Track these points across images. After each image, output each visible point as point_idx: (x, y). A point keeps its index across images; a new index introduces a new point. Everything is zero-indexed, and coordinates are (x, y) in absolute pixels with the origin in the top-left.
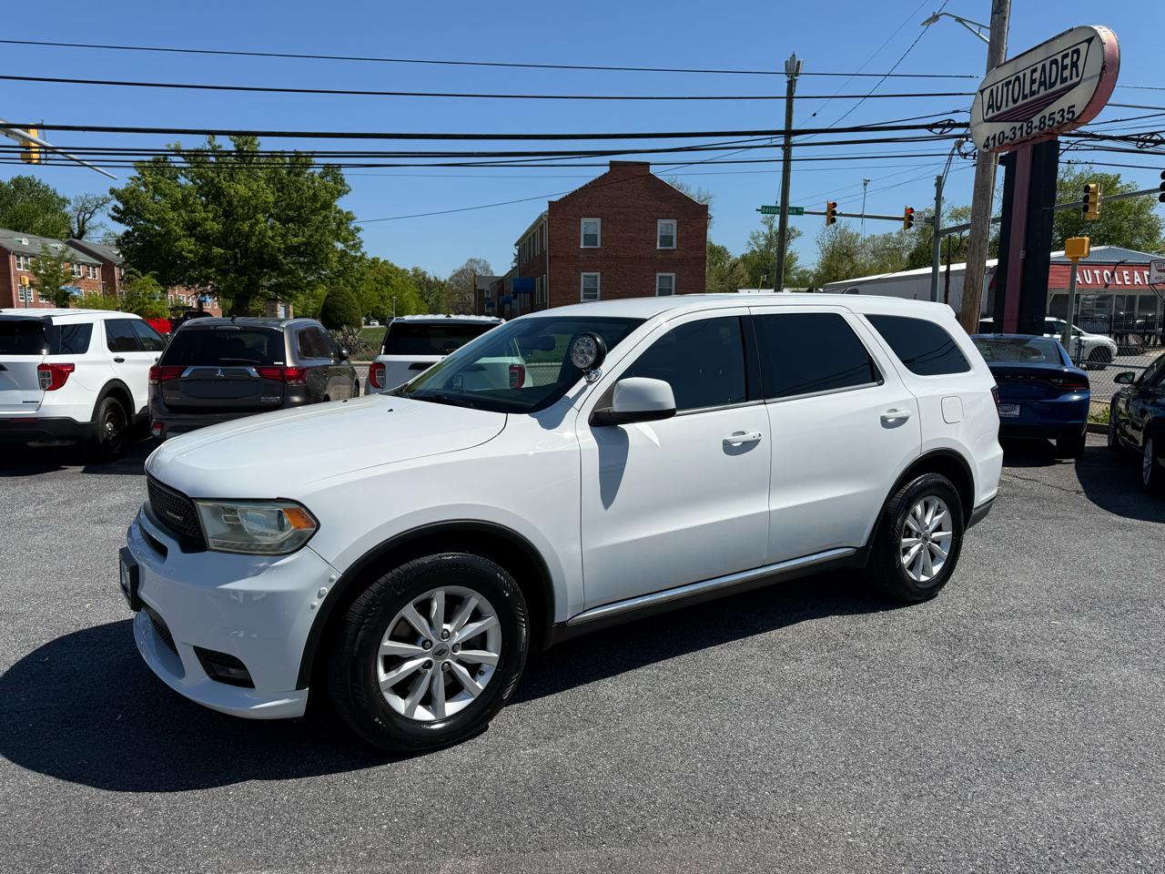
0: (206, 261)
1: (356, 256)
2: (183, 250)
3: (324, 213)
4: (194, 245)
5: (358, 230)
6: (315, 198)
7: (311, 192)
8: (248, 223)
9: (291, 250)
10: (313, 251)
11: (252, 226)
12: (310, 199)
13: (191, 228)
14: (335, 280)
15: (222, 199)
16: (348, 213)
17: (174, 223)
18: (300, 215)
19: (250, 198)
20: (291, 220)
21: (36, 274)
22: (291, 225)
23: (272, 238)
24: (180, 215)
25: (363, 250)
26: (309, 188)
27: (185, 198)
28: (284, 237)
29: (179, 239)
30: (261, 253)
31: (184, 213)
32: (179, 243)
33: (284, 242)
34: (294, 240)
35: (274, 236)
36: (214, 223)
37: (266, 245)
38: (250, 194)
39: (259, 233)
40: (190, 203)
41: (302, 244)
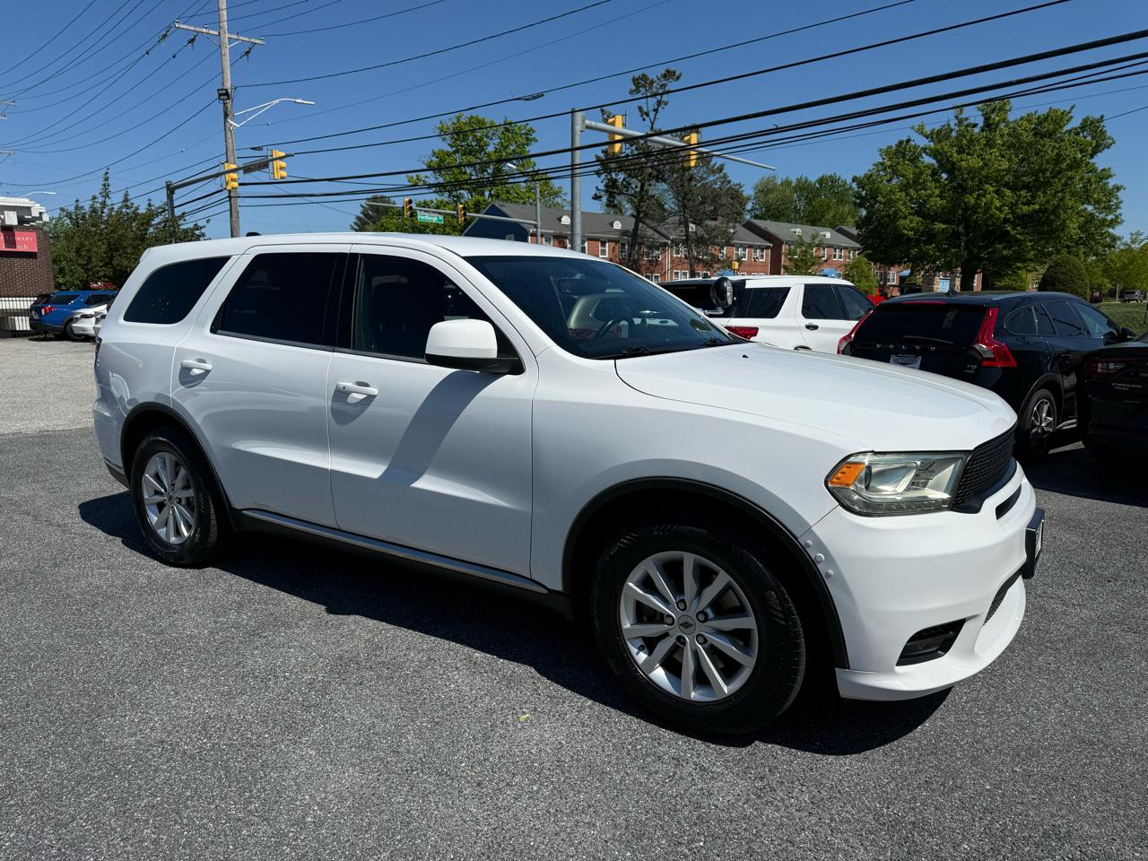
0: (928, 237)
1: (1106, 220)
2: (905, 228)
3: (1070, 174)
4: (918, 222)
5: (1118, 189)
6: (1058, 159)
7: (1055, 151)
8: (975, 195)
9: (1021, 220)
10: (1048, 218)
11: (978, 197)
12: (1054, 159)
15: (957, 173)
16: (1104, 170)
17: (901, 203)
18: (1037, 180)
19: (982, 168)
20: (1027, 187)
21: (790, 260)
22: (1023, 193)
23: (999, 209)
24: (908, 194)
25: (1119, 211)
26: (1054, 148)
27: (917, 176)
28: (1012, 206)
29: (905, 218)
30: (987, 225)
31: (912, 192)
32: (902, 222)
33: (1013, 213)
34: (1025, 209)
35: (1001, 206)
36: (938, 199)
37: (992, 216)
38: (981, 163)
39: (985, 204)
40: (921, 181)
41: (1035, 211)
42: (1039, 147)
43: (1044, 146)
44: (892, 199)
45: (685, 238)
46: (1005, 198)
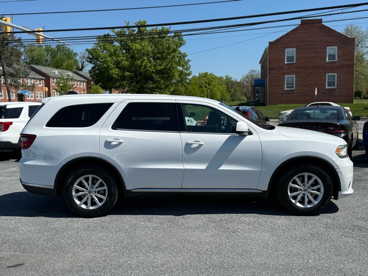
0: (123, 78)
1: (187, 73)
2: (113, 74)
3: (173, 54)
4: (118, 71)
5: (189, 61)
6: (169, 48)
7: (168, 45)
8: (140, 61)
9: (158, 72)
10: (167, 72)
11: (142, 62)
12: (167, 48)
13: (117, 64)
14: (177, 85)
15: (131, 51)
16: (184, 53)
17: (110, 62)
18: (162, 56)
19: (141, 50)
20: (158, 58)
21: (58, 86)
22: (158, 61)
23: (150, 67)
24: (112, 59)
25: (190, 70)
26: (167, 43)
27: (115, 51)
28: (155, 66)
29: (112, 69)
30: (146, 74)
31: (114, 58)
32: (112, 71)
33: (155, 69)
34: (159, 67)
35: (151, 66)
36: (126, 62)
37: (147, 70)
38: (141, 48)
39: (145, 65)
40: (117, 53)
41: (163, 69)
42: (162, 43)
43: (163, 42)
44: (106, 60)
46: (152, 63)
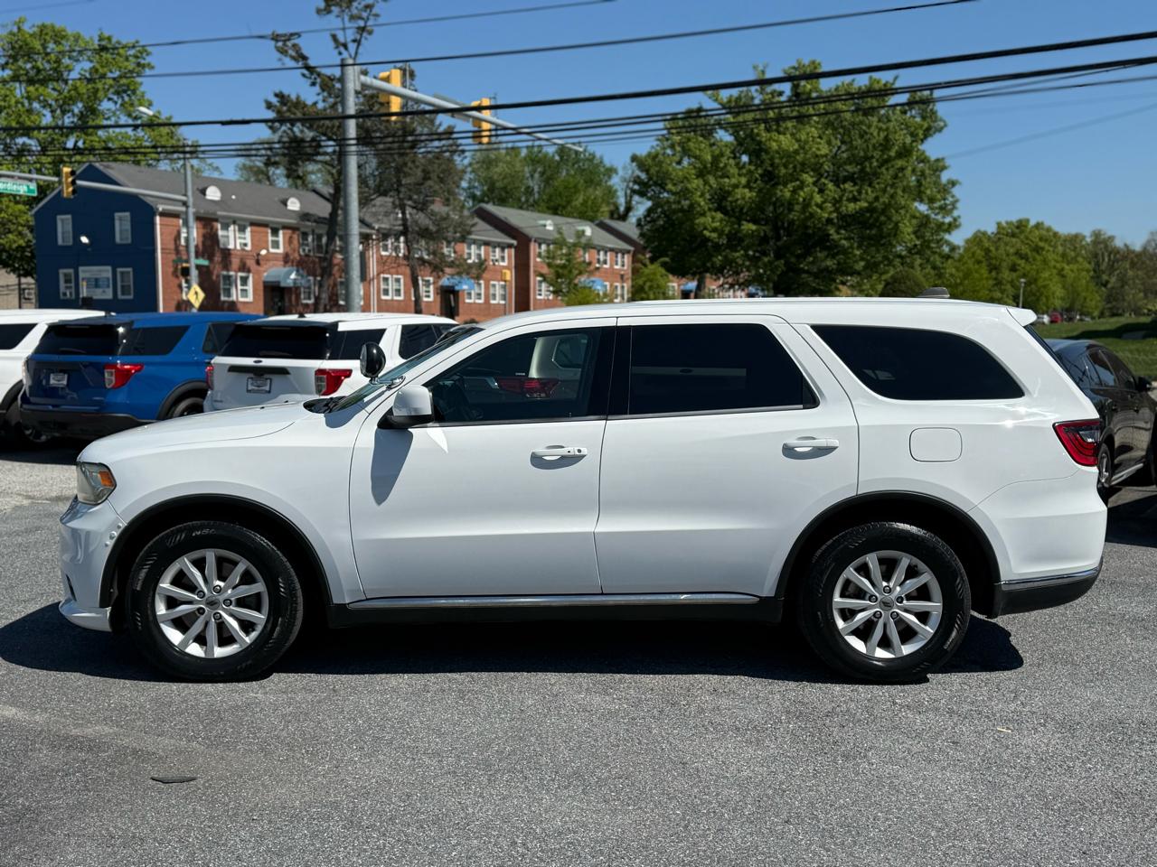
0: (735, 240)
1: (943, 223)
2: (705, 229)
3: (900, 163)
4: (721, 221)
5: (953, 183)
6: (886, 144)
7: (883, 135)
8: (790, 186)
9: (846, 221)
10: (877, 219)
11: (794, 192)
12: (881, 145)
13: (721, 200)
14: (908, 260)
15: (764, 156)
16: (938, 160)
17: (699, 193)
18: (862, 170)
19: (796, 152)
20: (850, 178)
22: (848, 186)
23: (820, 206)
24: (706, 183)
25: (955, 213)
26: (880, 129)
27: (716, 159)
28: (836, 202)
29: (703, 214)
30: (807, 227)
31: (712, 180)
32: (701, 220)
33: (837, 210)
34: (852, 206)
35: (823, 202)
36: (746, 190)
37: (812, 215)
38: (796, 146)
39: (804, 200)
40: (722, 165)
41: (862, 211)
42: (864, 128)
43: (869, 127)
44: (687, 189)
45: (401, 228)
46: (827, 192)
